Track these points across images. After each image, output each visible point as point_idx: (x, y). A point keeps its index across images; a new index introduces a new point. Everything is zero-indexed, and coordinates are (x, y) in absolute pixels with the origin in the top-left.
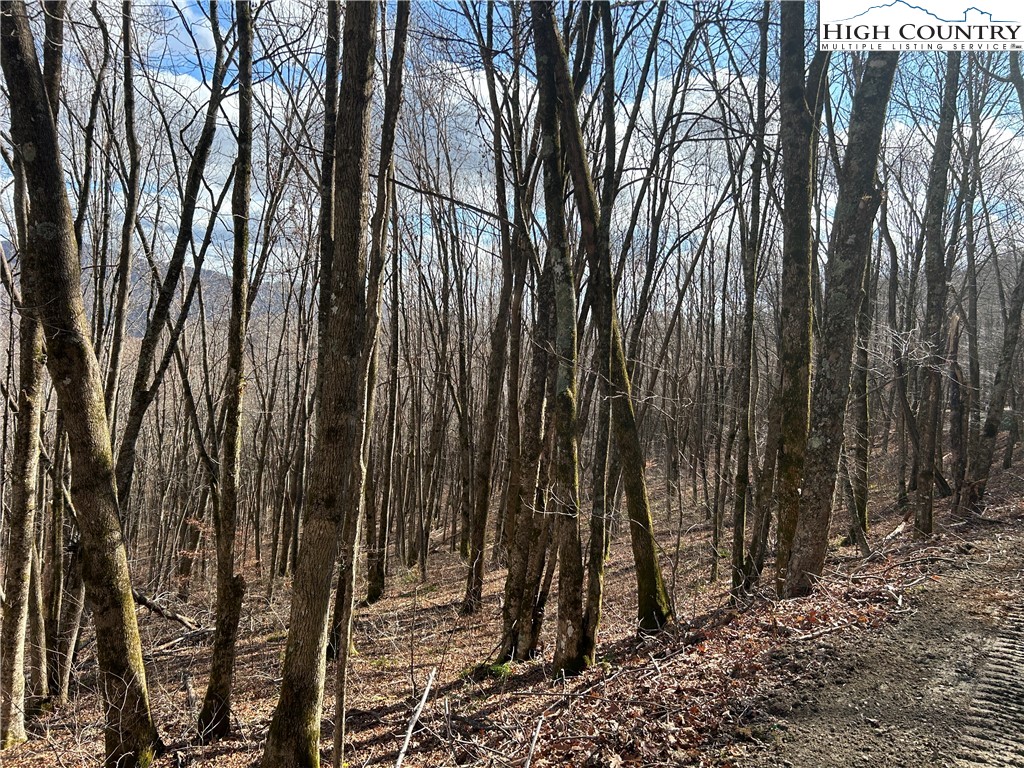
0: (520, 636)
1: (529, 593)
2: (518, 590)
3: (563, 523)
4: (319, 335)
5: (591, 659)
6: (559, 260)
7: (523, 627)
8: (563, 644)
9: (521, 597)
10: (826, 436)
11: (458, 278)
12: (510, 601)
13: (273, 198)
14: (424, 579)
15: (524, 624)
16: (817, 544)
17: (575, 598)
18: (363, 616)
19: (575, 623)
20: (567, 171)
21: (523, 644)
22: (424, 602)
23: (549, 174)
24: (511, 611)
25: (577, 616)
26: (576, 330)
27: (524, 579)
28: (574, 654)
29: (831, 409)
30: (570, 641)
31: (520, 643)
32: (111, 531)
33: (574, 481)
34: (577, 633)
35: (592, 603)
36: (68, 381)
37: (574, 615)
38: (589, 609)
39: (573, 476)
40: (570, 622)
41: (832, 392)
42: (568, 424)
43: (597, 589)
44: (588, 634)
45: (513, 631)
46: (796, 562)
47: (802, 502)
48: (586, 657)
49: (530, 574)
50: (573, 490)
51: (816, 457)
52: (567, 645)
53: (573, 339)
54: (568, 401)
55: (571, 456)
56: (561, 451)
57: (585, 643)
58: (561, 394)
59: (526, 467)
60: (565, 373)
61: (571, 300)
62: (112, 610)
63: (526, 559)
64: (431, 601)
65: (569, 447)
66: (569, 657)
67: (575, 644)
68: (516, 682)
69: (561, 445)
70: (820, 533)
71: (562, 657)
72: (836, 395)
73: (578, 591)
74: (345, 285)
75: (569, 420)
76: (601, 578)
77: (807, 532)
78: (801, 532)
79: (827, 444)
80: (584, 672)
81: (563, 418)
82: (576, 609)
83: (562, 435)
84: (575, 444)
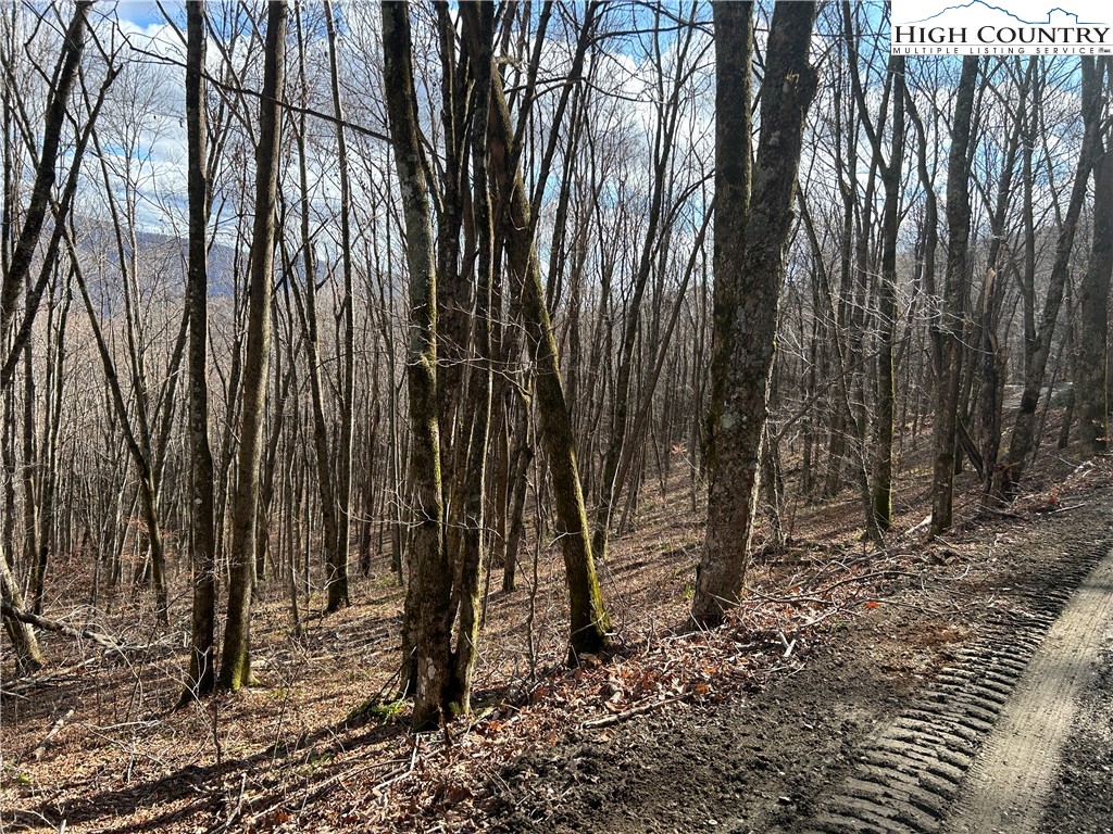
5: (461, 705)
6: (407, 179)
8: (423, 688)
10: (741, 412)
12: (409, 623)
16: (731, 557)
19: (438, 662)
25: (440, 652)
26: (435, 275)
28: (437, 701)
29: (747, 375)
30: (431, 683)
33: (433, 478)
34: (442, 674)
35: (463, 635)
37: (437, 651)
38: (461, 642)
39: (433, 471)
40: (430, 660)
42: (424, 402)
43: (470, 618)
44: (457, 675)
45: (412, 659)
48: (454, 705)
51: (728, 440)
52: (428, 690)
53: (430, 287)
54: (423, 371)
56: (415, 438)
57: (452, 688)
58: (412, 361)
60: (417, 334)
66: (431, 705)
67: (438, 688)
69: (415, 430)
70: (734, 542)
71: (422, 705)
72: (754, 356)
79: (743, 423)
81: (416, 394)
82: (438, 643)
83: (416, 417)
84: (435, 428)
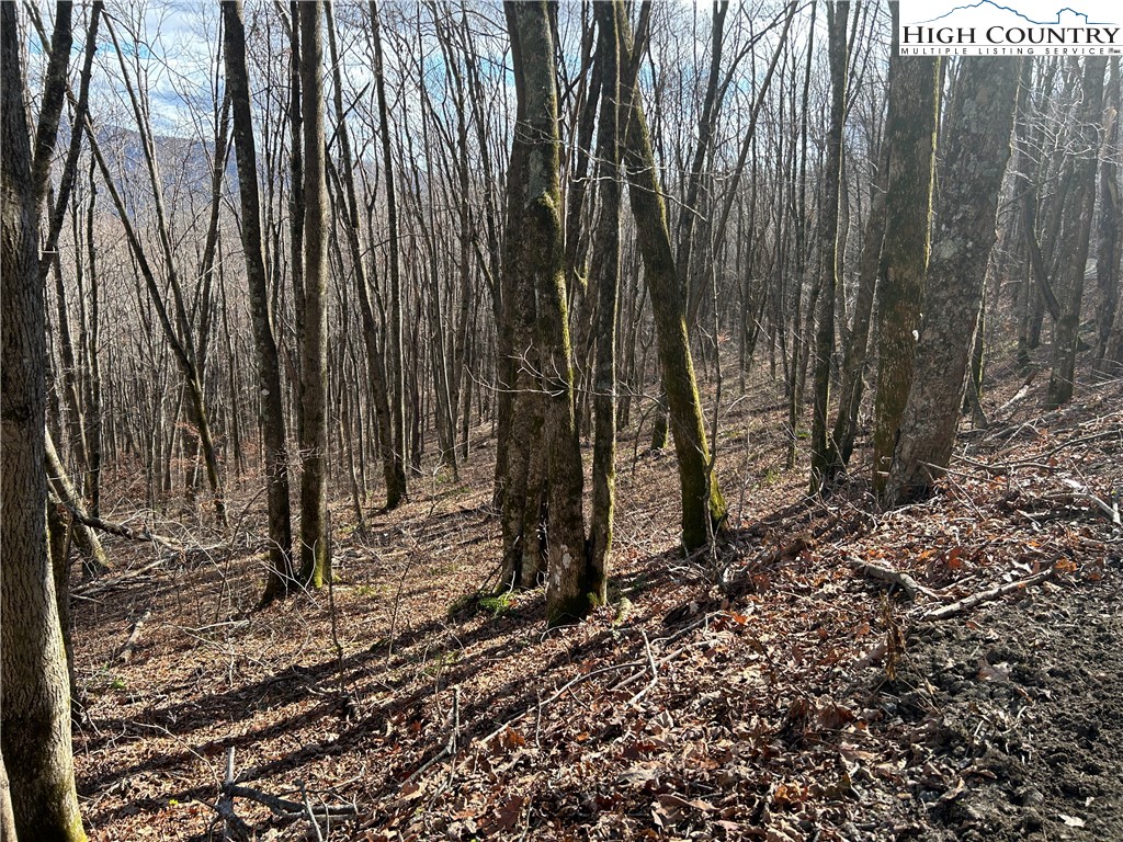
0: (524, 557)
1: (532, 501)
2: (519, 497)
3: (549, 407)
5: (599, 596)
7: (527, 545)
8: (558, 578)
9: (523, 507)
10: (966, 237)
12: (509, 512)
14: (457, 480)
15: (529, 541)
16: (944, 417)
17: (572, 513)
19: (573, 549)
21: (529, 565)
24: (512, 525)
25: (576, 539)
26: (555, 93)
27: (525, 484)
28: (574, 591)
29: (976, 187)
30: (567, 573)
31: (525, 565)
33: (561, 342)
34: (578, 563)
35: (599, 520)
37: (572, 538)
38: (595, 528)
39: (561, 335)
40: (565, 548)
41: (980, 158)
43: (605, 499)
44: (594, 563)
45: (515, 551)
46: (907, 448)
47: (921, 350)
48: (592, 595)
49: (533, 477)
50: (560, 353)
51: (947, 273)
52: (563, 580)
54: (545, 214)
55: (556, 303)
56: (540, 296)
57: (591, 577)
58: (535, 202)
64: (460, 504)
65: (552, 288)
66: (566, 597)
67: (574, 578)
68: (516, 618)
70: (949, 399)
71: (557, 596)
72: (986, 163)
73: (575, 503)
75: (550, 246)
76: (612, 483)
77: (927, 399)
78: (916, 400)
79: (967, 250)
80: (588, 617)
82: (573, 528)
83: (540, 271)
84: (562, 284)
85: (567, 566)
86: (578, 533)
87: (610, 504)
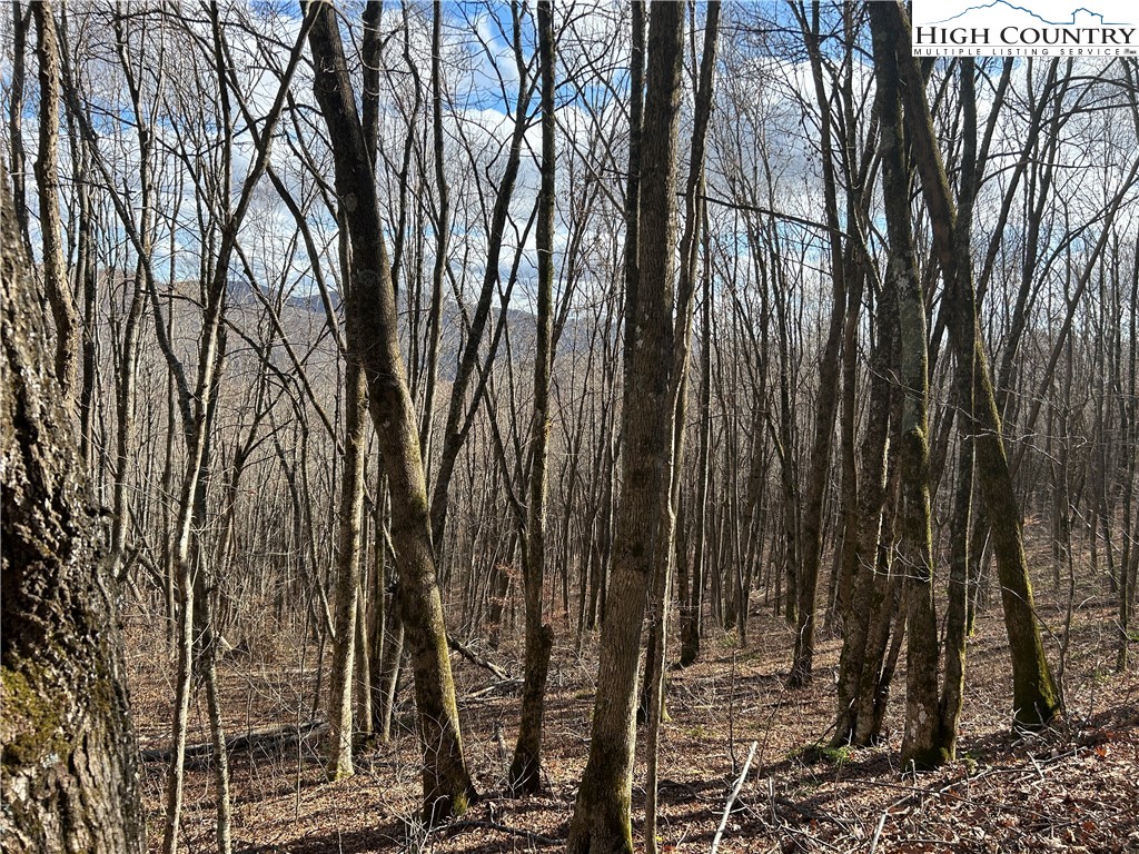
0: (859, 717)
1: (870, 668)
2: (856, 663)
3: (911, 588)
4: (625, 372)
5: (949, 752)
6: (904, 272)
7: (863, 707)
8: (913, 731)
9: (859, 672)
11: (779, 302)
12: (846, 676)
13: (577, 229)
14: (744, 645)
15: (864, 704)
17: (928, 678)
18: (676, 679)
19: (928, 708)
20: (912, 166)
21: (863, 726)
22: (744, 669)
23: (890, 171)
24: (848, 687)
26: (926, 355)
27: (863, 652)
28: (928, 744)
30: (922, 728)
31: (859, 725)
32: (426, 572)
33: (926, 539)
34: (932, 720)
35: (951, 686)
36: (387, 424)
37: (927, 699)
38: (946, 693)
39: (925, 533)
40: (921, 706)
42: (918, 470)
43: (957, 670)
44: (945, 723)
45: (850, 711)
48: (944, 751)
49: (871, 646)
50: (925, 548)
52: (919, 733)
53: (924, 366)
54: (917, 442)
55: (922, 508)
56: (908, 502)
57: (943, 734)
58: (909, 433)
59: (864, 520)
60: (913, 408)
61: (921, 319)
62: (428, 652)
63: (865, 628)
64: (753, 669)
65: (919, 496)
66: (921, 748)
68: (853, 771)
69: (908, 494)
71: (912, 747)
73: (932, 670)
74: (651, 317)
75: (919, 465)
76: (963, 656)
80: (941, 768)
81: (910, 462)
83: (910, 483)
84: (927, 494)
85: (922, 722)
86: (933, 695)
87: (961, 674)
